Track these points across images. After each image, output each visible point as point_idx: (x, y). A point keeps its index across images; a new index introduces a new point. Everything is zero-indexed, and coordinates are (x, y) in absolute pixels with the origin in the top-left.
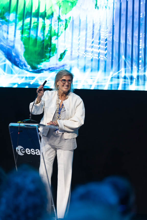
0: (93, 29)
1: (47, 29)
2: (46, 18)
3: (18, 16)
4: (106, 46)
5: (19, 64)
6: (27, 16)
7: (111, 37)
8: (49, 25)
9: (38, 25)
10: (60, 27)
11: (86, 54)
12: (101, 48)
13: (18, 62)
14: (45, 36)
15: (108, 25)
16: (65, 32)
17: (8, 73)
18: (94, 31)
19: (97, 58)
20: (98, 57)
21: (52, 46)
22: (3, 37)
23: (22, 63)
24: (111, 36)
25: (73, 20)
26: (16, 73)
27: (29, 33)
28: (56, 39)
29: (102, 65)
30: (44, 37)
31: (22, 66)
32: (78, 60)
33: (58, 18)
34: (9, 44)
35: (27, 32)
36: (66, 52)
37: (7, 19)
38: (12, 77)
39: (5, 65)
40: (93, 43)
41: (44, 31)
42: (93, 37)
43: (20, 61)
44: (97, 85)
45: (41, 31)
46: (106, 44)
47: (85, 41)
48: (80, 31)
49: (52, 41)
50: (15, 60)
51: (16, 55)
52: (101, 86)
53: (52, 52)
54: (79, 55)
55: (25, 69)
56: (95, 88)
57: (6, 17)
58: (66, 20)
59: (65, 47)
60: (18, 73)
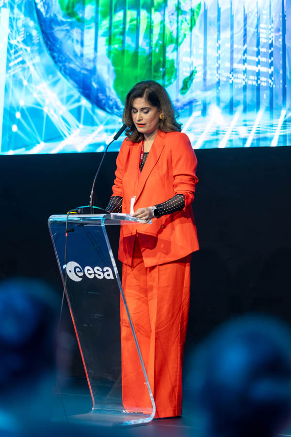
0: (245, 25)
1: (157, 31)
2: (153, 10)
3: (100, 8)
4: (270, 59)
5: (105, 104)
6: (118, 8)
7: (281, 40)
8: (160, 22)
9: (139, 23)
10: (181, 25)
11: (233, 76)
12: (263, 62)
13: (104, 101)
14: (154, 46)
15: (273, 14)
16: (191, 35)
17: (85, 123)
18: (248, 29)
19: (254, 83)
20: (257, 82)
21: (168, 65)
22: (74, 52)
23: (111, 103)
24: (279, 38)
25: (206, 9)
26: (101, 123)
27: (123, 42)
28: (173, 51)
29: (265, 97)
30: (151, 47)
31: (111, 108)
32: (218, 88)
33: (176, 7)
34: (86, 65)
35: (119, 40)
36: (194, 74)
37: (80, 15)
38: (93, 131)
39: (79, 108)
40: (246, 54)
41: (152, 35)
42: (245, 42)
43: (108, 98)
44: (256, 138)
45: (145, 37)
46: (271, 55)
47: (229, 51)
48: (219, 31)
49: (167, 55)
50: (97, 97)
51: (99, 88)
52: (265, 139)
53: (167, 77)
54: (219, 80)
55: (117, 115)
56: (252, 143)
57: (79, 12)
58: (192, 11)
59: (192, 65)
60: (104, 123)
